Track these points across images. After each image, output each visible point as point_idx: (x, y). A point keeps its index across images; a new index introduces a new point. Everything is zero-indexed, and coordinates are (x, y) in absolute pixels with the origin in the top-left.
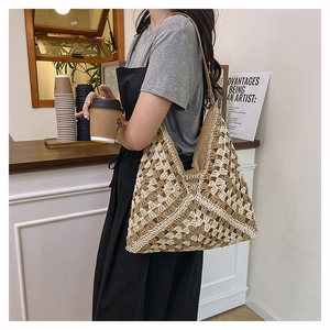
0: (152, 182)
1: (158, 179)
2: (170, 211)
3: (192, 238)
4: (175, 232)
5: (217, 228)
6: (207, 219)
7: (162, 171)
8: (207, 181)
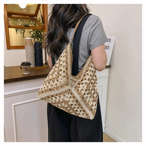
0: (56, 73)
1: (58, 73)
2: (57, 88)
3: (62, 104)
4: (56, 98)
5: (75, 105)
6: (72, 99)
7: (61, 70)
8: (79, 84)
